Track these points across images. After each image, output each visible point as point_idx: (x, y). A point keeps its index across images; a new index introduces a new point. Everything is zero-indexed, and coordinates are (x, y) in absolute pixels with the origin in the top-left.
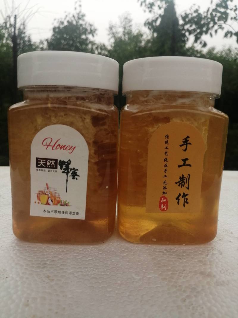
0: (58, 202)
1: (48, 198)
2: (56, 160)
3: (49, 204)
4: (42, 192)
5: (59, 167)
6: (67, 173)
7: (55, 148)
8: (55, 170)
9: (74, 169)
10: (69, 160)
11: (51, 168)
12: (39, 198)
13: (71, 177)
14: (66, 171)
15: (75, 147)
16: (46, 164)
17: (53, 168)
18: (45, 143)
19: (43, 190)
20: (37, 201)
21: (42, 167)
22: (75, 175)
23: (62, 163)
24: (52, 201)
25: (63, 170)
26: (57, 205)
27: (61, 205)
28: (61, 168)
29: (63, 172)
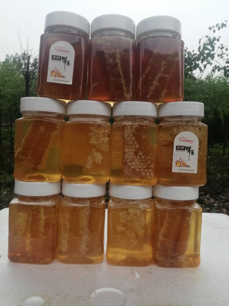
0: (185, 165)
1: (181, 164)
2: (185, 147)
3: (181, 167)
4: (178, 161)
5: (186, 149)
6: (190, 152)
7: (184, 141)
8: (184, 151)
9: (192, 150)
10: (190, 147)
11: (182, 150)
12: (176, 164)
13: (191, 154)
14: (189, 151)
15: (193, 141)
16: (180, 149)
17: (183, 150)
18: (180, 139)
19: (178, 160)
20: (176, 165)
21: (178, 150)
22: (193, 153)
23: (187, 148)
24: (182, 165)
25: (187, 151)
26: (184, 167)
27: (186, 167)
28: (187, 150)
29: (188, 152)
